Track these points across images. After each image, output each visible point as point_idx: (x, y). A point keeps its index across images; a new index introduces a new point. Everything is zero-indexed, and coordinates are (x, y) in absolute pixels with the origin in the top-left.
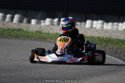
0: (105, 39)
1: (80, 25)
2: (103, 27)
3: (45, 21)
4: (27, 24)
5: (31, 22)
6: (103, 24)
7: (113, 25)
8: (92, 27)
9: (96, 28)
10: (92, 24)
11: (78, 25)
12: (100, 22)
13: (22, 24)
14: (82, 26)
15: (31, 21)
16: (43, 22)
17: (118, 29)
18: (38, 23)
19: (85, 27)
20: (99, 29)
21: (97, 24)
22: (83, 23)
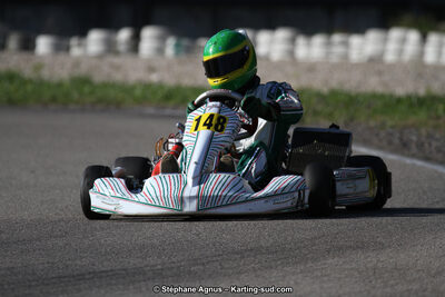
3: (84, 41)
4: (25, 55)
5: (35, 46)
6: (293, 41)
7: (329, 44)
12: (282, 34)
15: (34, 42)
16: (79, 45)
17: (346, 57)
18: (61, 48)
20: (282, 62)
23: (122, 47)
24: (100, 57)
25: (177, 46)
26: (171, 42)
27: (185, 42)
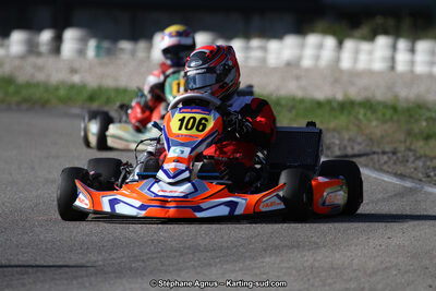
1: (133, 53)
3: (6, 42)
7: (247, 48)
14: (141, 54)
17: (264, 60)
19: (149, 57)
22: (142, 45)
23: (44, 49)
24: (22, 57)
25: (98, 48)
26: (92, 44)
27: (106, 44)
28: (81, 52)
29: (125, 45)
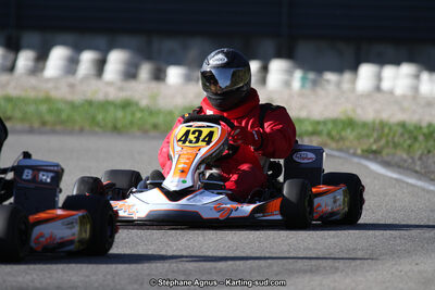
0: (425, 130)
1: (338, 85)
2: (416, 89)
5: (165, 76)
6: (417, 77)
8: (378, 89)
9: (391, 93)
10: (379, 78)
11: (328, 81)
12: (407, 69)
13: (133, 84)
14: (346, 86)
15: (165, 72)
18: (191, 79)
19: (353, 90)
20: (404, 97)
21: (395, 78)
22: (347, 76)
25: (304, 79)
27: (311, 76)
28: (288, 84)
29: (330, 76)
